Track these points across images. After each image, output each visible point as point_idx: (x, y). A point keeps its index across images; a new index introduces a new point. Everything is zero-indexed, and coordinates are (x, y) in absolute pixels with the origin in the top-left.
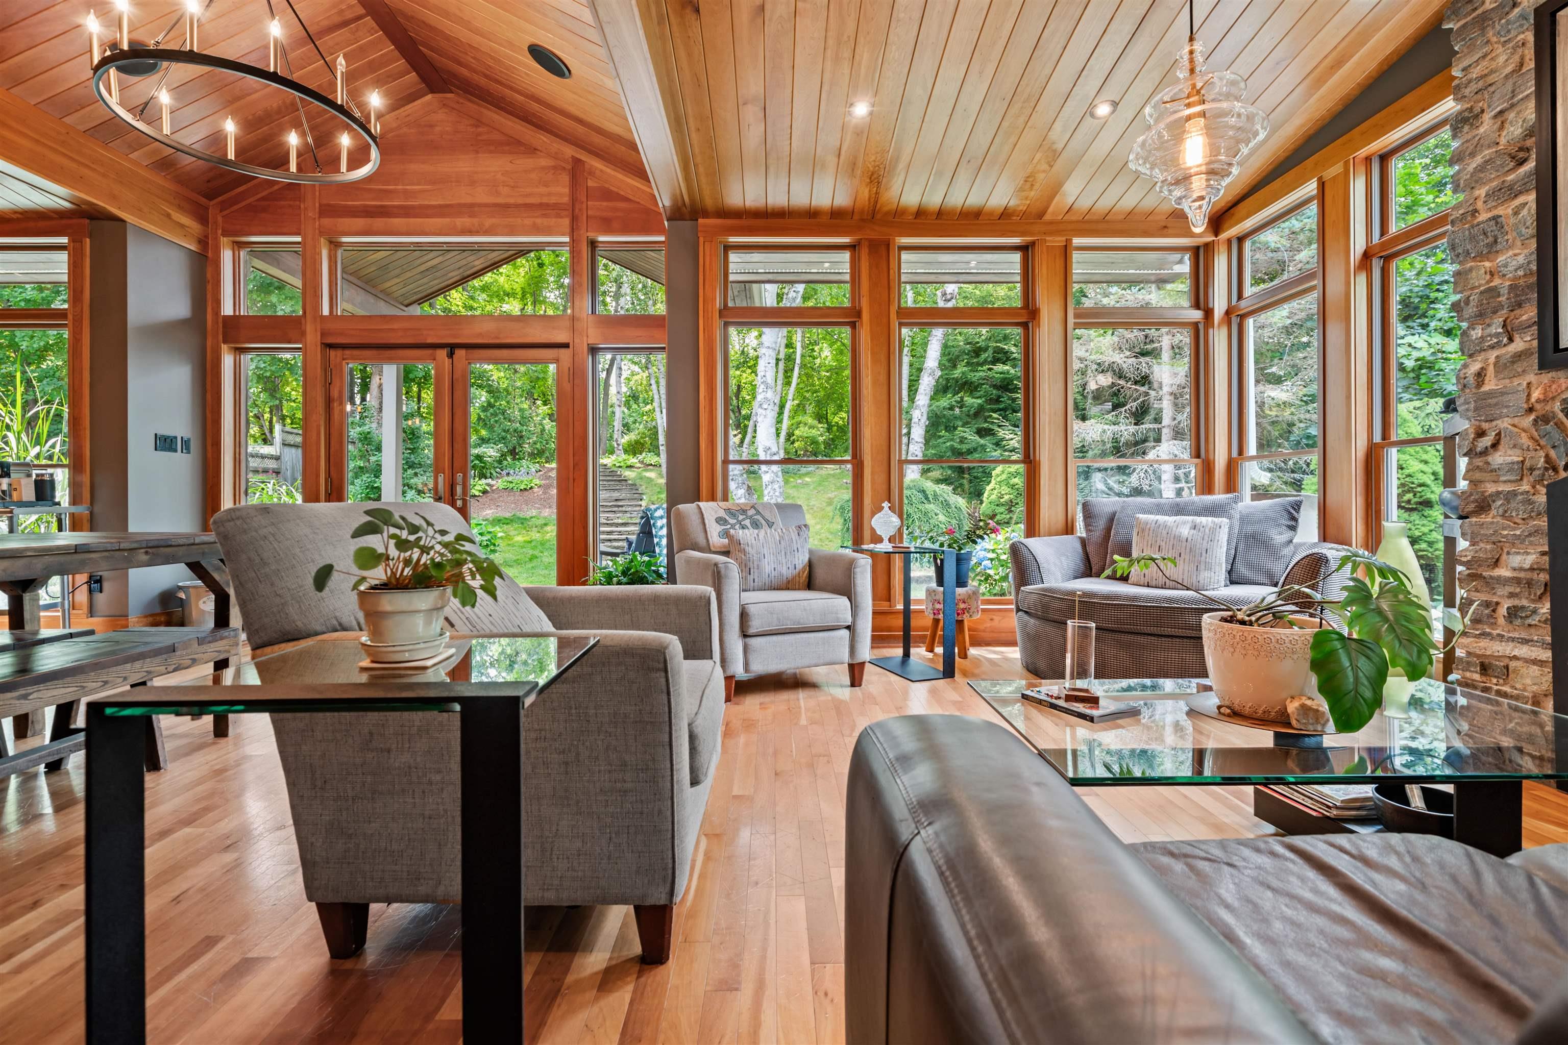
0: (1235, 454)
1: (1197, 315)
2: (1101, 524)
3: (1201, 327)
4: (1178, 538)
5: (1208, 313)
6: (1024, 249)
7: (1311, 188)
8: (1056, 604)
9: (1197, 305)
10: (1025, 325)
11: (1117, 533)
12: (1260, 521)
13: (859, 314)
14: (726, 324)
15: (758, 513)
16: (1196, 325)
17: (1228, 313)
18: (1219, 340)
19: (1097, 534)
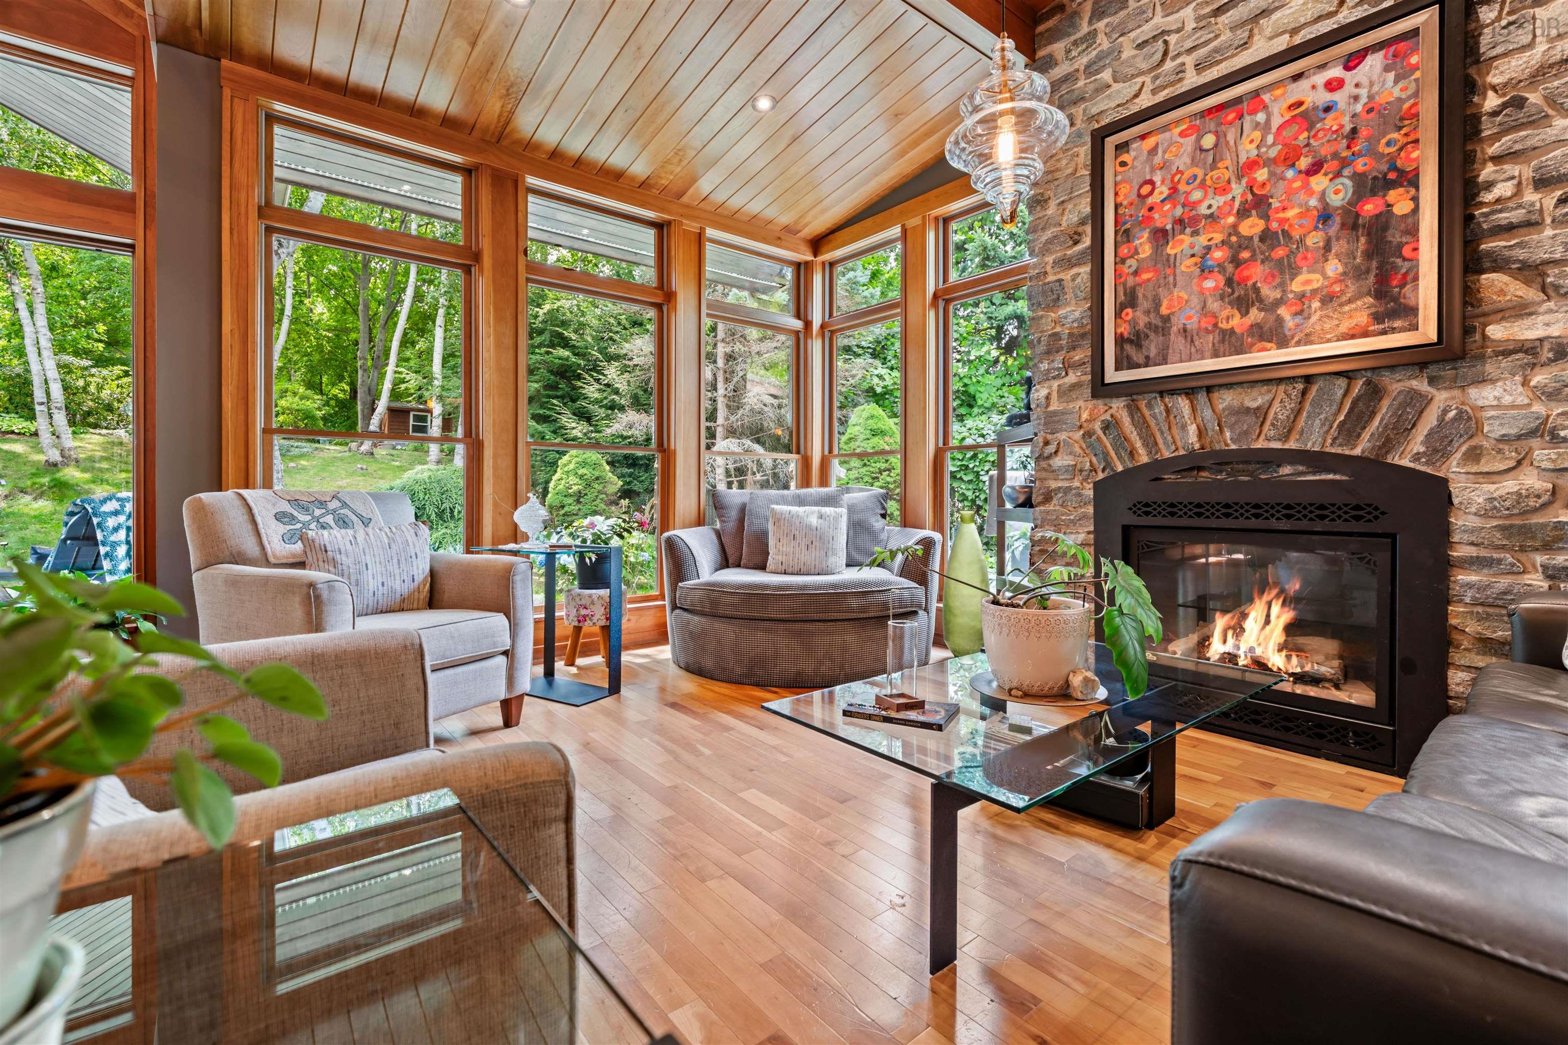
0: (826, 452)
1: (798, 324)
2: (734, 514)
3: (802, 336)
4: (809, 527)
5: (808, 324)
6: (660, 227)
7: (896, 231)
8: (728, 599)
9: (798, 316)
10: (658, 307)
11: (751, 523)
12: (862, 511)
13: (477, 257)
14: (269, 230)
15: (345, 505)
16: (797, 333)
17: (822, 327)
18: (816, 348)
19: (731, 525)
